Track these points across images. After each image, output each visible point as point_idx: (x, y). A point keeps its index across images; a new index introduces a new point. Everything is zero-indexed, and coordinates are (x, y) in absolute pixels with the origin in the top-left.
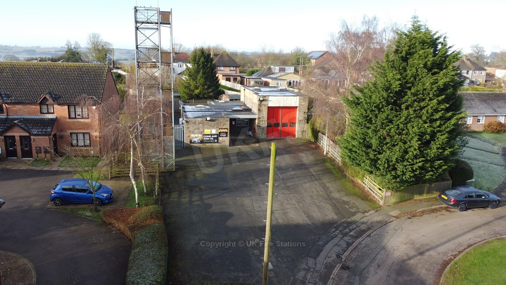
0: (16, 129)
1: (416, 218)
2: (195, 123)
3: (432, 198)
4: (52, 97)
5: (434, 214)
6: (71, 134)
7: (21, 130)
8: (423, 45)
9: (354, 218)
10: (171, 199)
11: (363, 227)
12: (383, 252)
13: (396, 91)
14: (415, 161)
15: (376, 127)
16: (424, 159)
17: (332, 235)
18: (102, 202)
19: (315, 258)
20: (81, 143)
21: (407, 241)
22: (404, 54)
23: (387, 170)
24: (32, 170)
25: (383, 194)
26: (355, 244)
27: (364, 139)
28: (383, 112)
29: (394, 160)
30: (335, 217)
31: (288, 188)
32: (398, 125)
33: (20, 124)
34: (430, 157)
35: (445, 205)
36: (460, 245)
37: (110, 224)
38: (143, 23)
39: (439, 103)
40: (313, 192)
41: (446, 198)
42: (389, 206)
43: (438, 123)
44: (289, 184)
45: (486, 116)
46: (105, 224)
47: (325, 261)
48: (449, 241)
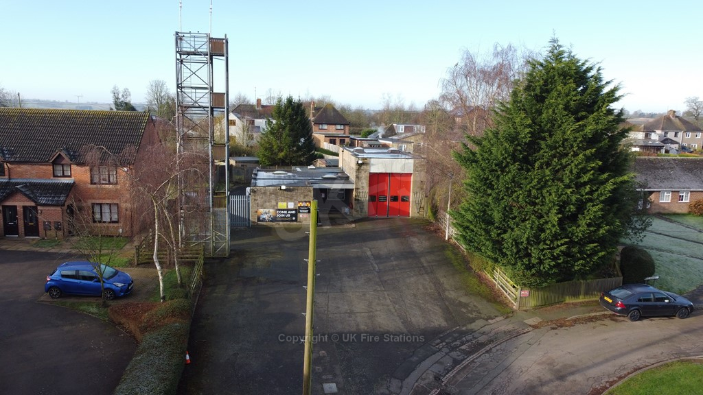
0: (19, 196)
1: (563, 328)
2: (265, 193)
3: (593, 301)
4: (69, 154)
5: (591, 324)
6: (93, 205)
7: (25, 198)
8: (565, 78)
9: (472, 326)
10: (215, 295)
11: (482, 339)
12: (504, 374)
13: (526, 144)
14: (555, 243)
15: (498, 194)
16: (567, 240)
17: (434, 348)
18: (116, 295)
19: (402, 380)
20: (106, 218)
21: (544, 359)
22: (538, 91)
23: (517, 256)
24: (33, 252)
25: (518, 294)
26: (465, 363)
27: (484, 212)
28: (508, 173)
29: (524, 240)
30: (444, 324)
31: (383, 283)
32: (530, 191)
33: (23, 190)
34: (577, 236)
35: (611, 312)
36: (622, 367)
37: (120, 324)
38: (189, 54)
39: (588, 159)
40: (418, 289)
41: (611, 301)
42: (526, 311)
43: (588, 188)
44: (386, 278)
45: (691, 192)
46: (113, 324)
47: (416, 384)
48: (607, 360)
